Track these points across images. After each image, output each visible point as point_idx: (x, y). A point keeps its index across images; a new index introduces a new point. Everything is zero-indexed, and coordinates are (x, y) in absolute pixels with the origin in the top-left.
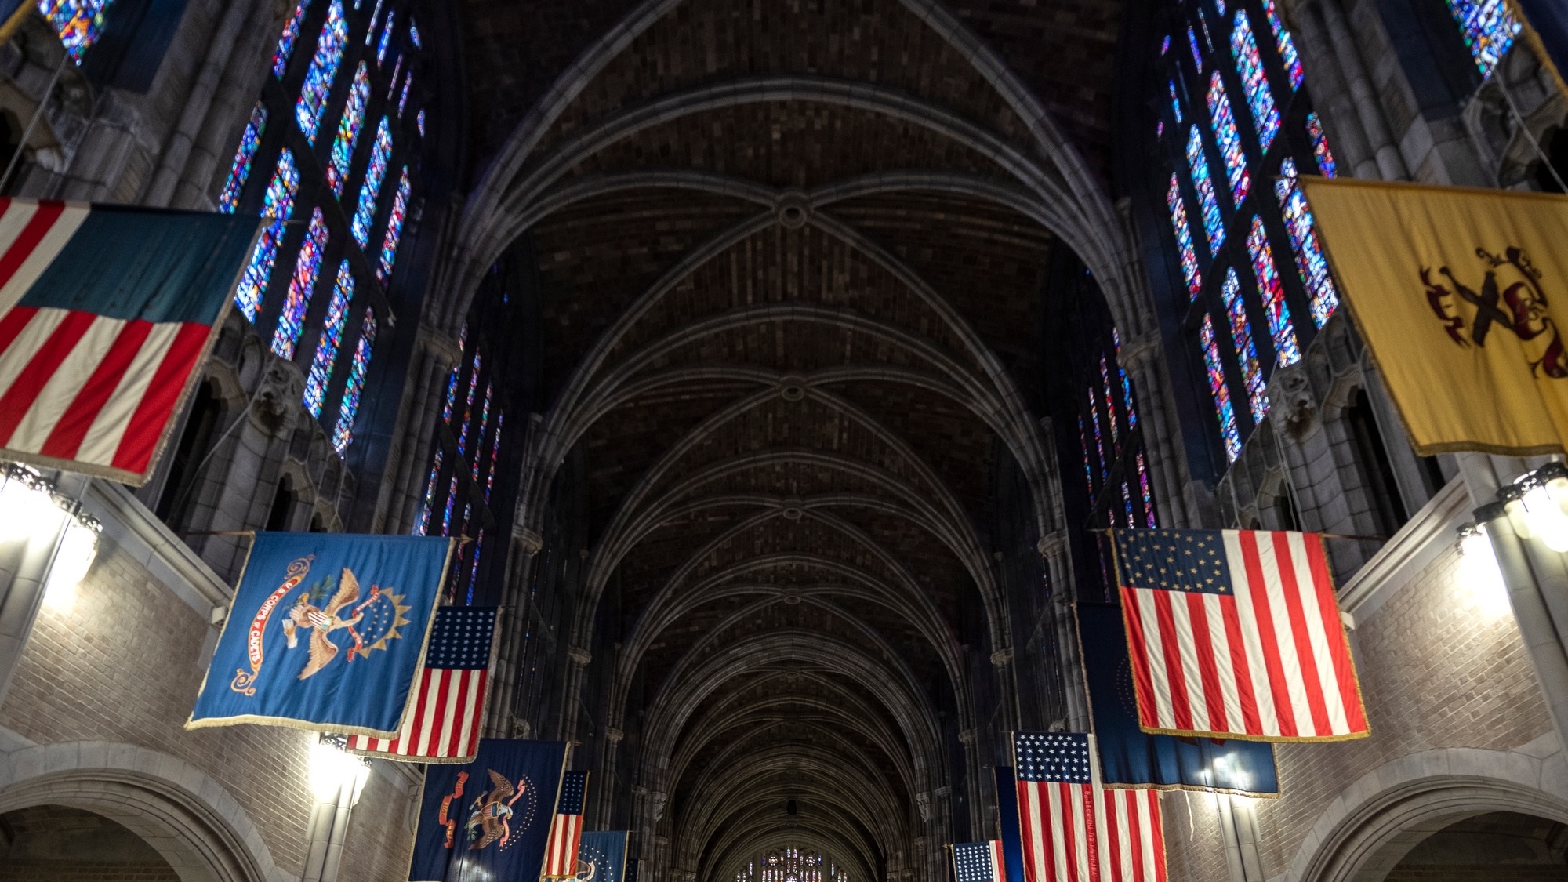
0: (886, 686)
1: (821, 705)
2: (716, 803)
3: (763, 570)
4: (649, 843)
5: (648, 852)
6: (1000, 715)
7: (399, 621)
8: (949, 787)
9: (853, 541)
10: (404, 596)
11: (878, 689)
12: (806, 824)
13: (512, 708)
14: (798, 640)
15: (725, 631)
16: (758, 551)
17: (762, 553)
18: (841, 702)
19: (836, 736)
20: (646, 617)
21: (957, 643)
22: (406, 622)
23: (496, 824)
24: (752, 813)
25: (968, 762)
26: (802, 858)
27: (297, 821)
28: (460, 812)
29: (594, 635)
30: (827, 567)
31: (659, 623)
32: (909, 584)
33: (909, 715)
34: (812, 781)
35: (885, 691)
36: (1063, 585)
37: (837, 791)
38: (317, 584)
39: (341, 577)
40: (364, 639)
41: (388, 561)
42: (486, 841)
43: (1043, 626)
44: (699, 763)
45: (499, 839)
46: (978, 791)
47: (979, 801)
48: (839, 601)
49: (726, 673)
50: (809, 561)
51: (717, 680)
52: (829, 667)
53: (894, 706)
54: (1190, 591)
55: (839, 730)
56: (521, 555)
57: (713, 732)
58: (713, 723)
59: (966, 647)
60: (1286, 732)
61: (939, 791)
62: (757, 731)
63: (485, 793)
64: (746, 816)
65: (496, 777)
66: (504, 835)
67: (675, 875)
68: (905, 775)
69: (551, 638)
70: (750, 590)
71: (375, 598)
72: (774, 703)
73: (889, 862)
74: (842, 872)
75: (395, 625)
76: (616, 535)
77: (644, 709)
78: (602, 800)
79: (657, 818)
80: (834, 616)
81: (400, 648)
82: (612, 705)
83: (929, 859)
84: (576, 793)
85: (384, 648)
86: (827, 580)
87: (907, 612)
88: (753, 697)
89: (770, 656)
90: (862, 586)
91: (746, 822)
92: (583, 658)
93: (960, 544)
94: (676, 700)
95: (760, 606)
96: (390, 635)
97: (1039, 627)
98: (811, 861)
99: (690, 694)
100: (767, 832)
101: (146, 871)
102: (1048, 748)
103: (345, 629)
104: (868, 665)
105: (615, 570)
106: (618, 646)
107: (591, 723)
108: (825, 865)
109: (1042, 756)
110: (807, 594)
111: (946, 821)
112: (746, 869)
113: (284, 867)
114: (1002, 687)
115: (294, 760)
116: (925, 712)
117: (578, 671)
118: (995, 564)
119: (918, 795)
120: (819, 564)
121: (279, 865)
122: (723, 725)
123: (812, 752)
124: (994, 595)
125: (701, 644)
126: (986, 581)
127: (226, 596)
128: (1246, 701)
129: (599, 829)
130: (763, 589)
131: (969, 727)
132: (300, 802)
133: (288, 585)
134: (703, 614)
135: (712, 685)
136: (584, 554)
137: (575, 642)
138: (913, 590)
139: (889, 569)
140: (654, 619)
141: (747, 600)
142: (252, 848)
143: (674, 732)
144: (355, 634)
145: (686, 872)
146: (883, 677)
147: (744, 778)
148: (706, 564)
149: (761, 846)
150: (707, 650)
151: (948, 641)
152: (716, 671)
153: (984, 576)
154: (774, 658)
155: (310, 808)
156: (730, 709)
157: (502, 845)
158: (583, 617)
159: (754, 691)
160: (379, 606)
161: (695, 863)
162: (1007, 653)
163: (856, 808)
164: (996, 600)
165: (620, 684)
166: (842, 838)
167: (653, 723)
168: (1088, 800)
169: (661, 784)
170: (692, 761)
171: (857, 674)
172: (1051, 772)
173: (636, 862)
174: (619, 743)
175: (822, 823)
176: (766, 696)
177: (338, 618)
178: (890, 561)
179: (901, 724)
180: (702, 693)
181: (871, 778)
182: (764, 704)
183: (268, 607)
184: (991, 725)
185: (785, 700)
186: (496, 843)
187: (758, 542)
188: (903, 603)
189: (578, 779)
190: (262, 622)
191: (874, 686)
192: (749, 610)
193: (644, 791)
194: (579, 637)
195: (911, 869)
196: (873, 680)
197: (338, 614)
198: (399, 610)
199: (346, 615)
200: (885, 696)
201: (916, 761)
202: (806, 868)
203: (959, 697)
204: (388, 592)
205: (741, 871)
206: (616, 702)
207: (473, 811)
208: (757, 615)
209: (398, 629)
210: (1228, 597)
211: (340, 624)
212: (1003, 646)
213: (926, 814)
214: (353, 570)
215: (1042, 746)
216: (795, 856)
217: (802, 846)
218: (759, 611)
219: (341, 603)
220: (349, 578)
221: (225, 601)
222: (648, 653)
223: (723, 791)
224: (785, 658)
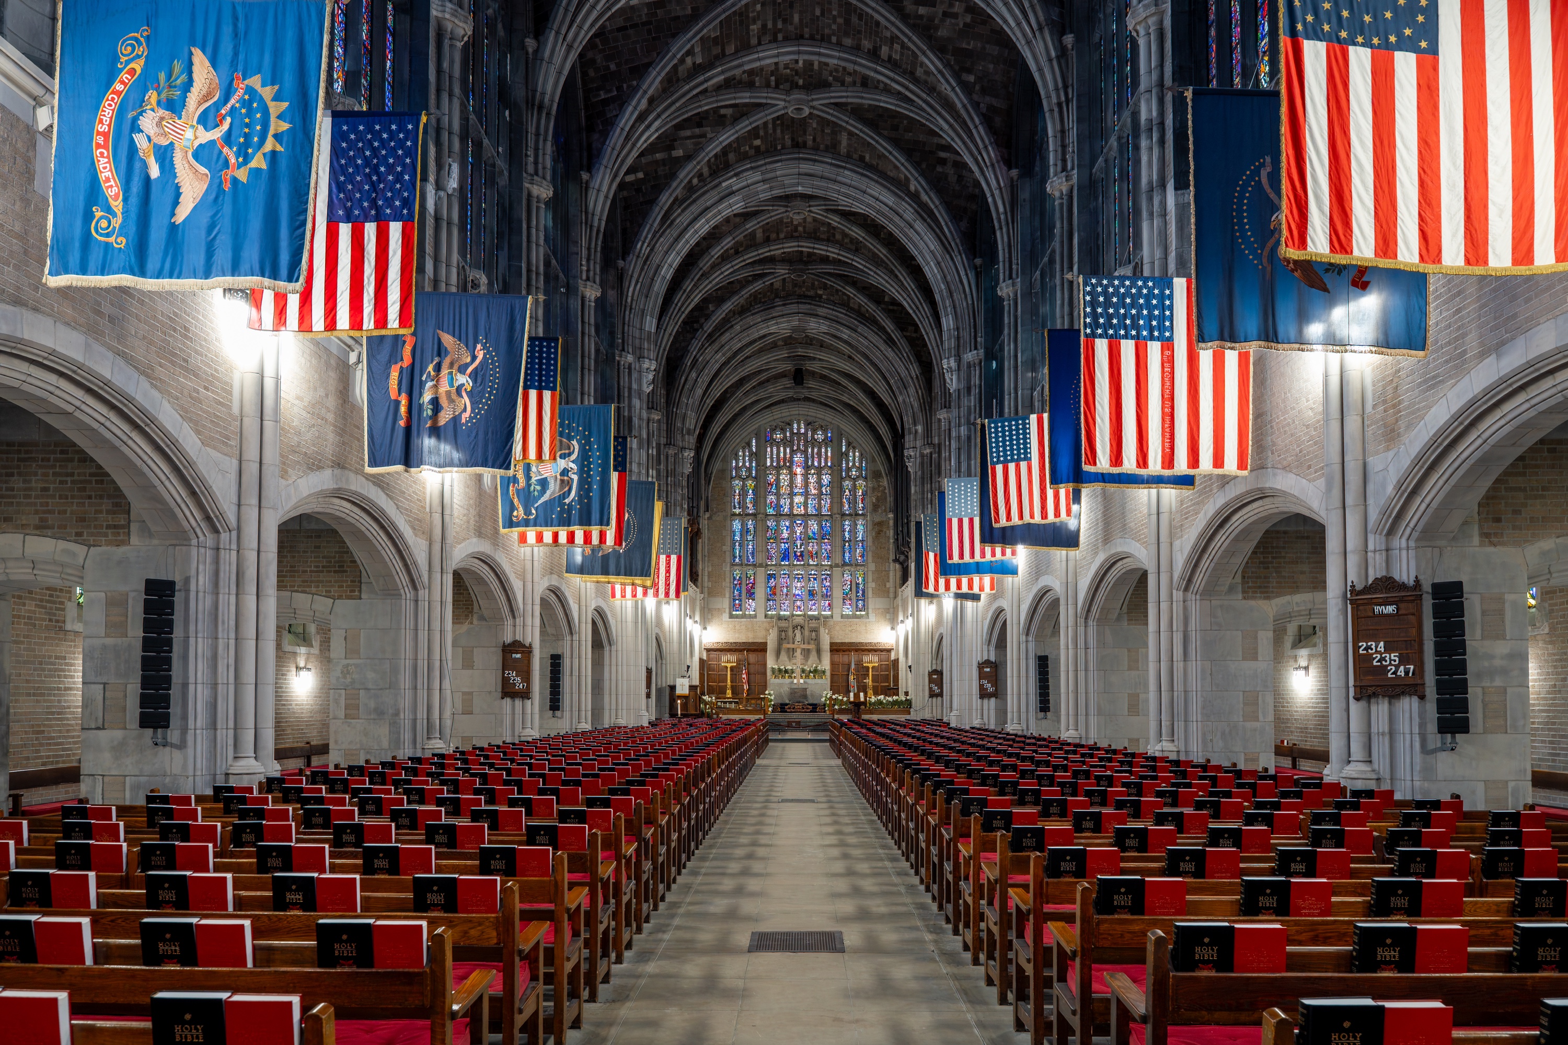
0: (912, 227)
1: (833, 252)
2: (713, 372)
3: (762, 69)
4: (640, 419)
5: (640, 427)
6: (1052, 261)
7: (277, 126)
8: (982, 351)
9: (878, 24)
10: (276, 87)
11: (902, 230)
12: (814, 395)
13: (463, 253)
14: (806, 167)
15: (716, 156)
16: (754, 41)
17: (759, 44)
18: (856, 248)
19: (850, 291)
20: (616, 138)
21: (1005, 168)
22: (285, 126)
23: (454, 396)
24: (754, 382)
25: (1006, 321)
26: (810, 434)
27: (217, 393)
28: (411, 384)
29: (555, 160)
30: (843, 64)
31: (634, 145)
32: (948, 87)
33: (938, 264)
34: (822, 345)
35: (911, 233)
36: (1155, 76)
37: (850, 357)
38: (162, 76)
39: (191, 64)
40: (238, 155)
41: (246, 33)
42: (444, 418)
43: (1119, 138)
44: (692, 324)
45: (460, 414)
46: (1016, 356)
47: (1016, 367)
48: (857, 112)
49: (720, 212)
50: (819, 54)
51: (708, 222)
52: (845, 203)
53: (921, 253)
54: (1379, 46)
55: (854, 283)
56: (446, 42)
57: (707, 287)
58: (705, 275)
59: (1014, 173)
60: (1472, 260)
61: (970, 356)
62: (758, 286)
63: (436, 360)
64: (748, 386)
65: (448, 340)
66: (465, 410)
67: (671, 452)
68: (930, 337)
69: (501, 164)
70: (745, 97)
71: (240, 92)
72: (776, 250)
73: (907, 438)
74: (854, 448)
75: (271, 132)
76: (570, 15)
77: (624, 259)
78: (583, 368)
79: (648, 389)
80: (851, 134)
81: (283, 164)
82: (584, 252)
83: (954, 434)
84: (548, 364)
85: (264, 166)
86: (843, 84)
87: (943, 126)
88: (751, 243)
89: (771, 188)
90: (887, 90)
91: (747, 393)
92: (543, 191)
93: (1019, 24)
94: (660, 248)
95: (758, 119)
96: (269, 145)
97: (1113, 142)
98: (820, 436)
99: (677, 239)
100: (772, 405)
101: (62, 452)
102: (1124, 296)
103: (212, 143)
104: (890, 200)
105: (573, 68)
106: (585, 176)
107: (561, 275)
108: (835, 442)
109: (1116, 307)
110: (815, 103)
111: (975, 391)
112: (749, 444)
113: (214, 448)
114: (1058, 225)
115: (198, 320)
116: (958, 260)
117: (538, 208)
118: (1063, 53)
119: (945, 361)
120: (832, 58)
121: (208, 445)
122: (718, 278)
123: (821, 311)
124: (1058, 97)
125: (686, 173)
126: (1049, 77)
127: (47, 90)
128: (1428, 216)
129: (582, 402)
130: (761, 97)
131: (1011, 277)
132: (216, 370)
133: (125, 76)
134: (688, 133)
135: (703, 227)
136: (531, 43)
137: (531, 169)
138: (952, 95)
139: (922, 64)
140: (627, 138)
141: (742, 112)
142: (169, 426)
143: (660, 287)
144: (226, 150)
145: (683, 449)
146: (909, 214)
147: (744, 342)
148: (689, 60)
149: (765, 420)
150: (695, 181)
151: (993, 165)
152: (707, 209)
153: (1047, 71)
154: (776, 192)
155: (231, 378)
156: (725, 258)
157: (463, 421)
158: (537, 134)
159: (753, 235)
160: (247, 104)
161: (692, 440)
162: (1068, 178)
163: (871, 377)
164: (1059, 105)
165: (591, 226)
166: (854, 411)
167: (636, 275)
168: (1168, 362)
169: (649, 350)
170: (684, 322)
171: (878, 212)
172: (1125, 327)
173: (625, 438)
174: (597, 300)
175: (833, 394)
176: (767, 241)
177: (200, 127)
178: (924, 53)
179: (929, 275)
180: (691, 239)
181: (890, 342)
182: (764, 252)
183: (107, 113)
184: (1038, 273)
185: (790, 247)
186: (456, 420)
187: (754, 28)
188: (939, 114)
189: (549, 347)
190: (105, 135)
191: (897, 226)
192: (744, 126)
193: (630, 358)
194: (536, 163)
195: (930, 444)
196: (896, 219)
197: (198, 122)
198: (275, 108)
199: (211, 123)
200: (910, 239)
201: (944, 321)
202: (814, 443)
203: (1001, 238)
204: (255, 81)
205: (744, 448)
206: (589, 249)
207: (426, 382)
208: (754, 133)
209: (276, 136)
210: (1429, 57)
211: (205, 136)
212: (1064, 169)
213: (953, 383)
214: (203, 51)
215: (1116, 293)
216: (803, 431)
217: (810, 419)
218: (757, 127)
219: (200, 104)
220: (202, 63)
221: (47, 97)
222: (622, 186)
223: (720, 358)
224: (790, 191)
